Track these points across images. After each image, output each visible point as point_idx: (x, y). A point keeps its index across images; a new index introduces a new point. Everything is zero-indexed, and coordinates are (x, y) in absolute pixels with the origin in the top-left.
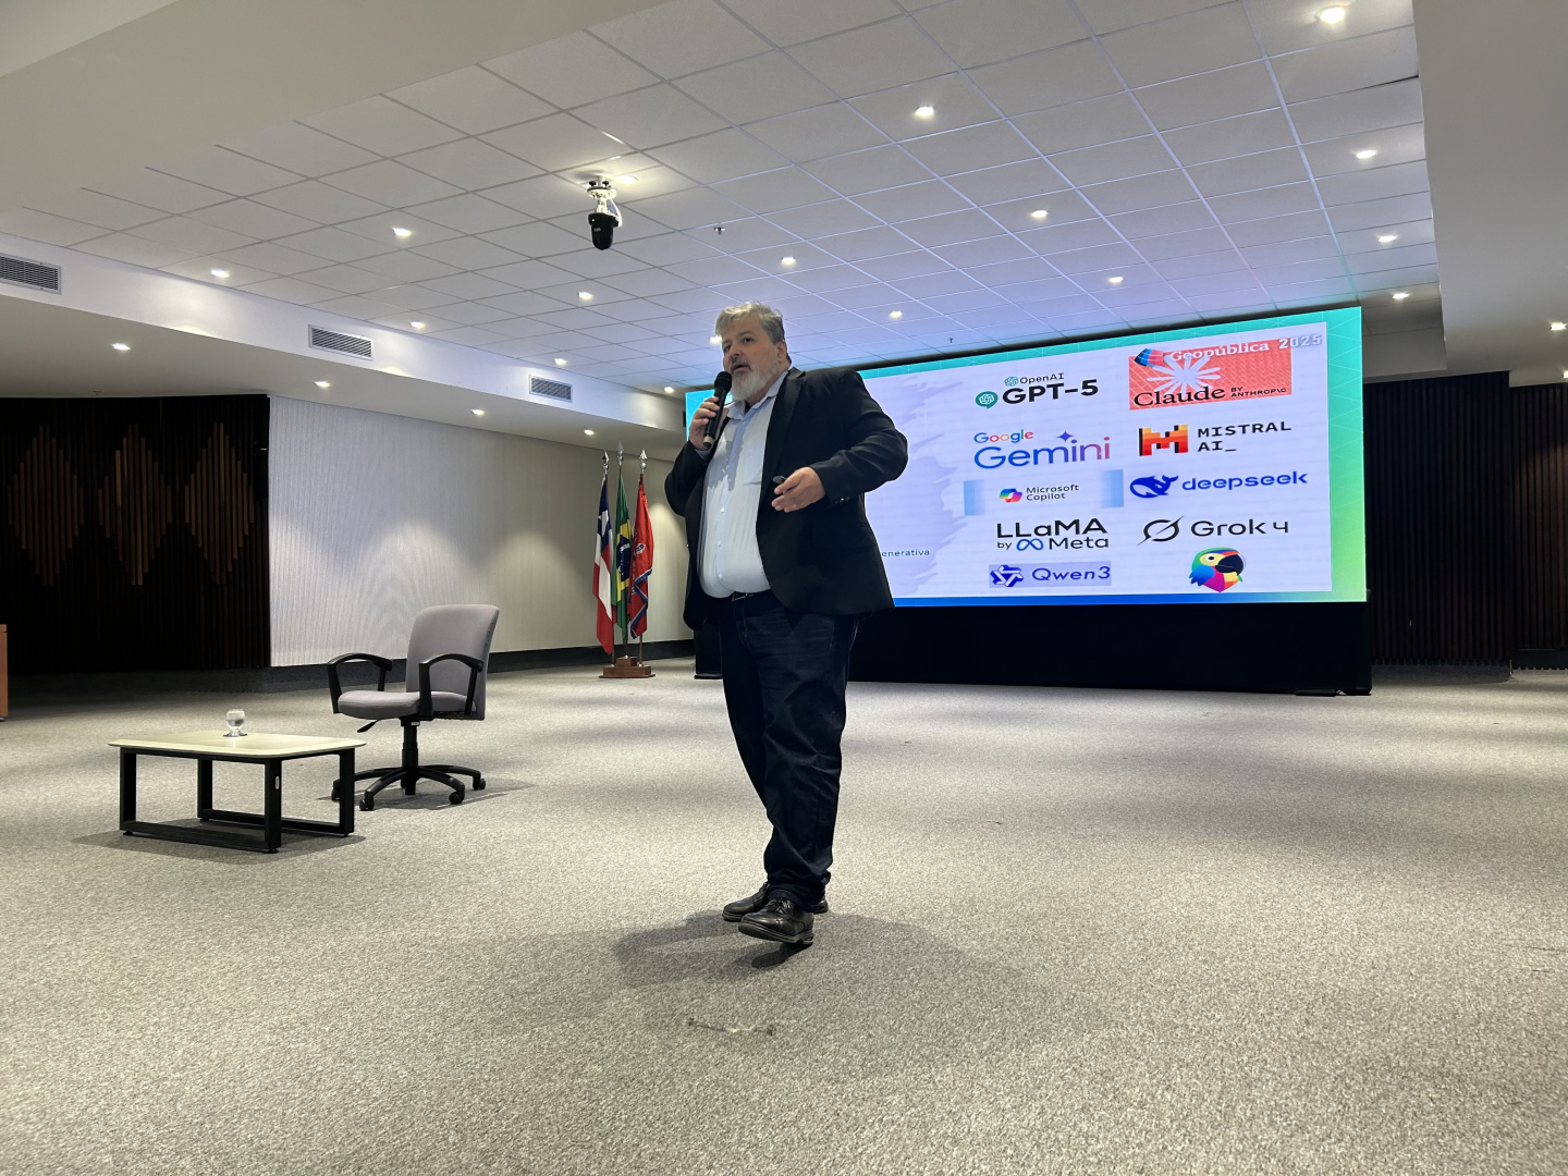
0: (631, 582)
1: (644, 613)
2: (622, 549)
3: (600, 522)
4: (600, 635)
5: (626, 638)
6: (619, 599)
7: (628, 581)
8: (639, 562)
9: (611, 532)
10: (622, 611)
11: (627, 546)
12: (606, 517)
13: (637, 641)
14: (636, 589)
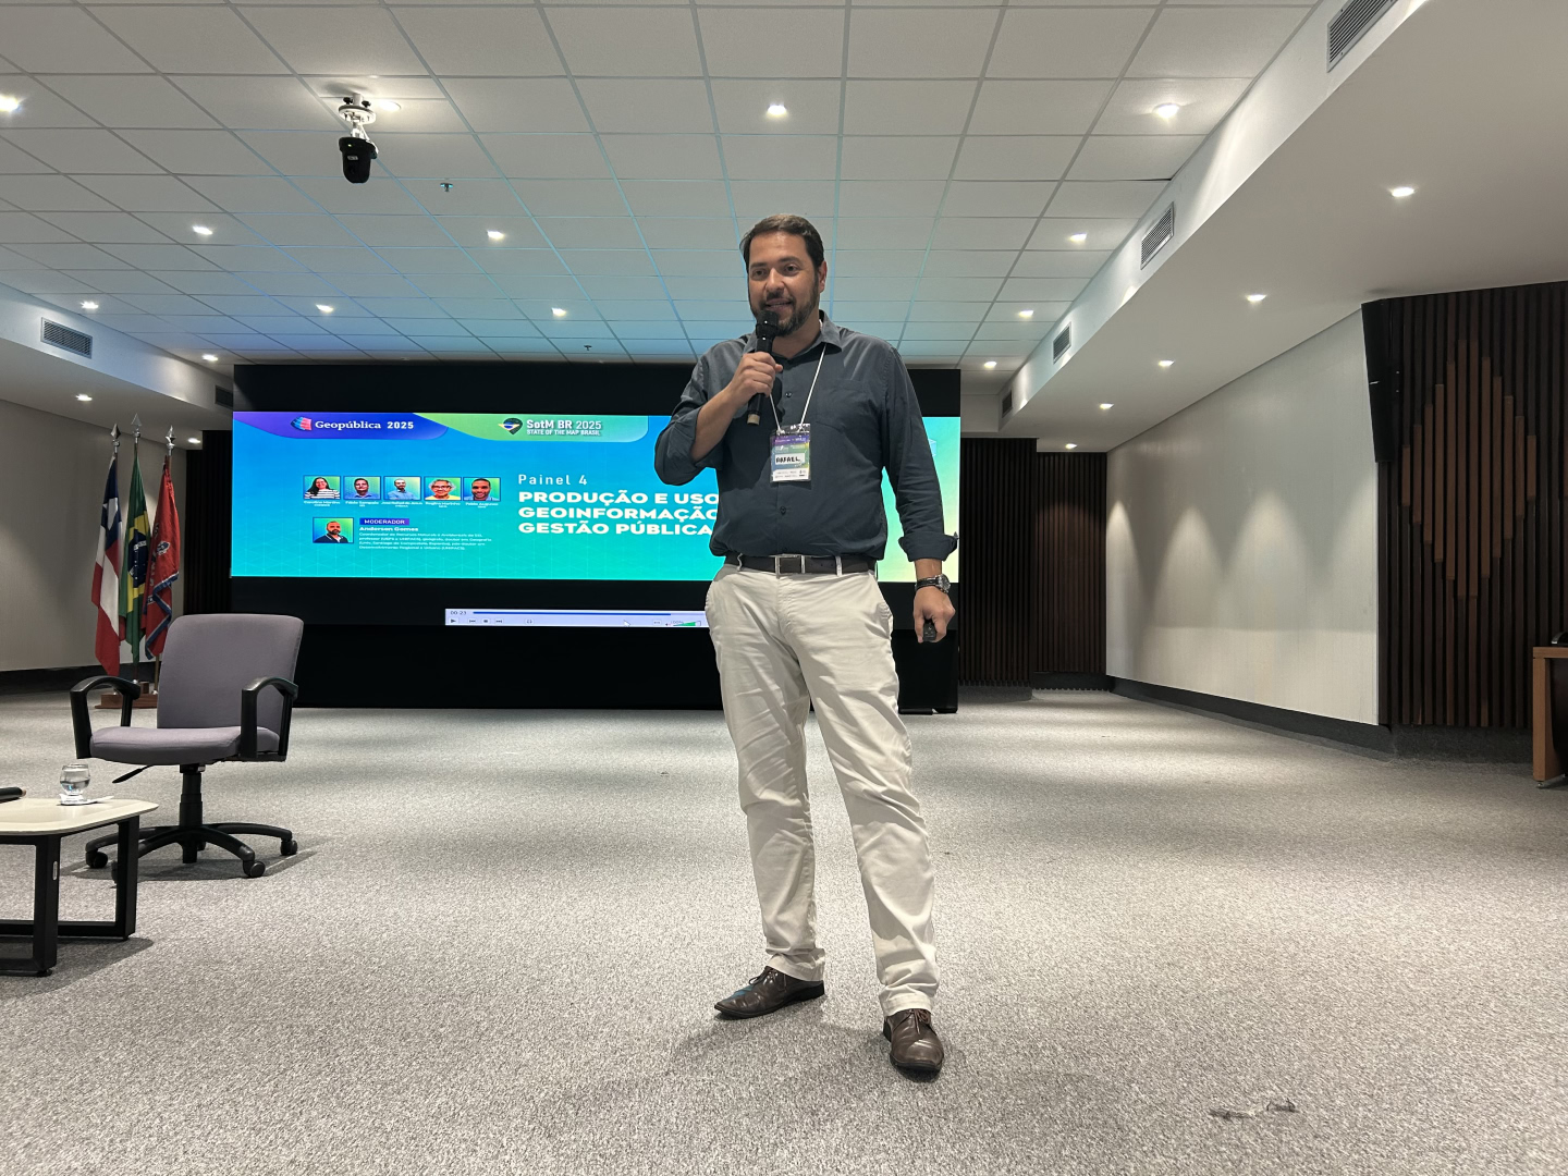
0: (148, 588)
1: (165, 629)
2: (137, 547)
3: (105, 512)
4: (100, 655)
5: (137, 657)
6: (130, 609)
7: (142, 587)
8: (161, 564)
9: (123, 526)
10: (133, 625)
11: (143, 544)
12: (114, 505)
13: (154, 660)
14: (154, 598)
